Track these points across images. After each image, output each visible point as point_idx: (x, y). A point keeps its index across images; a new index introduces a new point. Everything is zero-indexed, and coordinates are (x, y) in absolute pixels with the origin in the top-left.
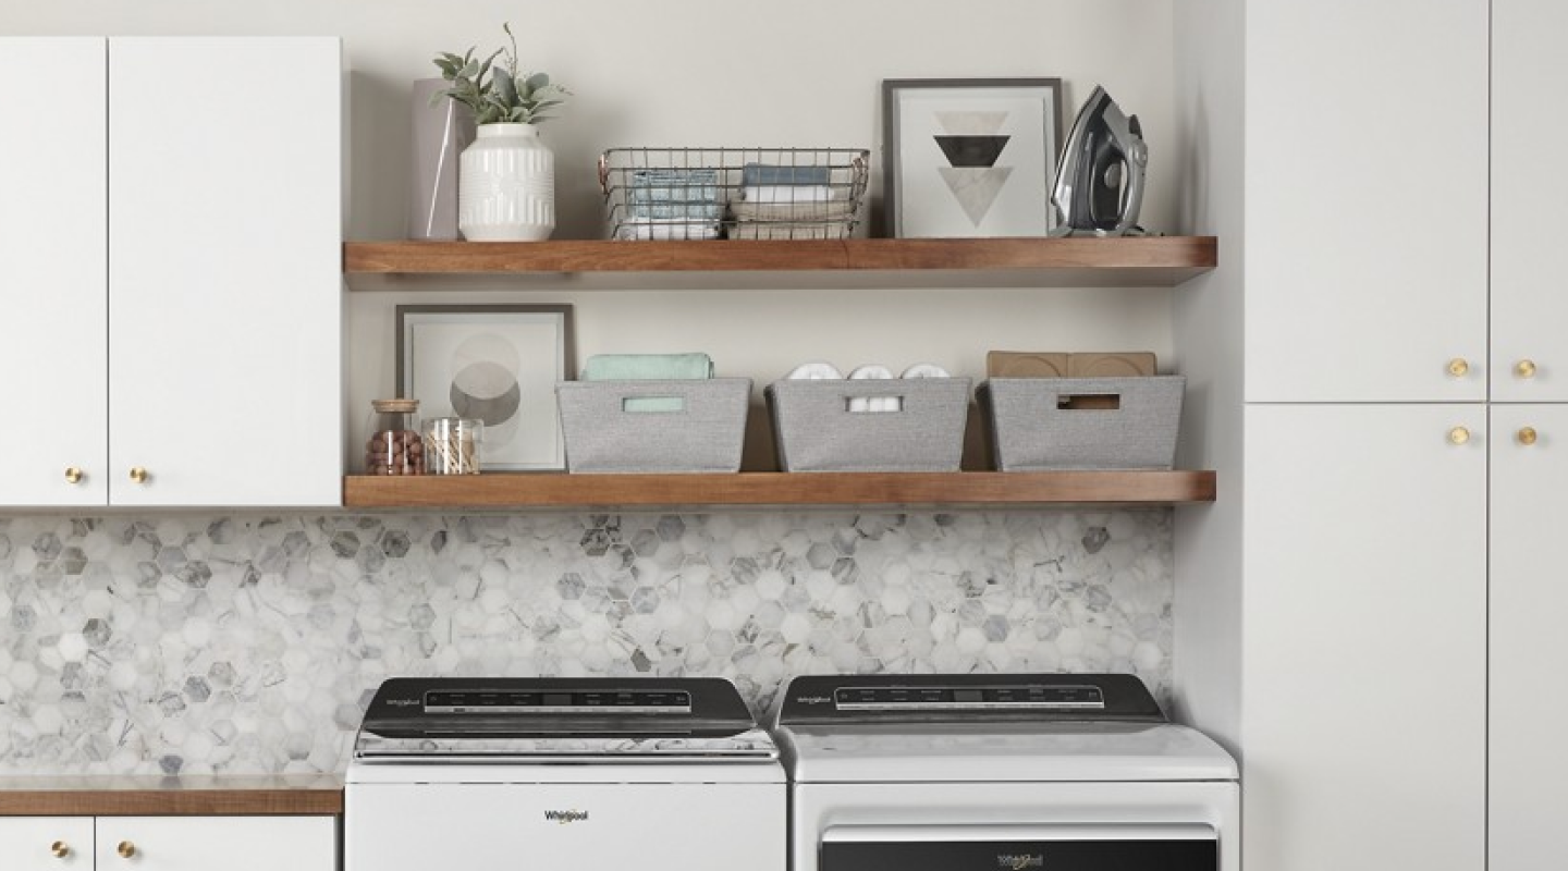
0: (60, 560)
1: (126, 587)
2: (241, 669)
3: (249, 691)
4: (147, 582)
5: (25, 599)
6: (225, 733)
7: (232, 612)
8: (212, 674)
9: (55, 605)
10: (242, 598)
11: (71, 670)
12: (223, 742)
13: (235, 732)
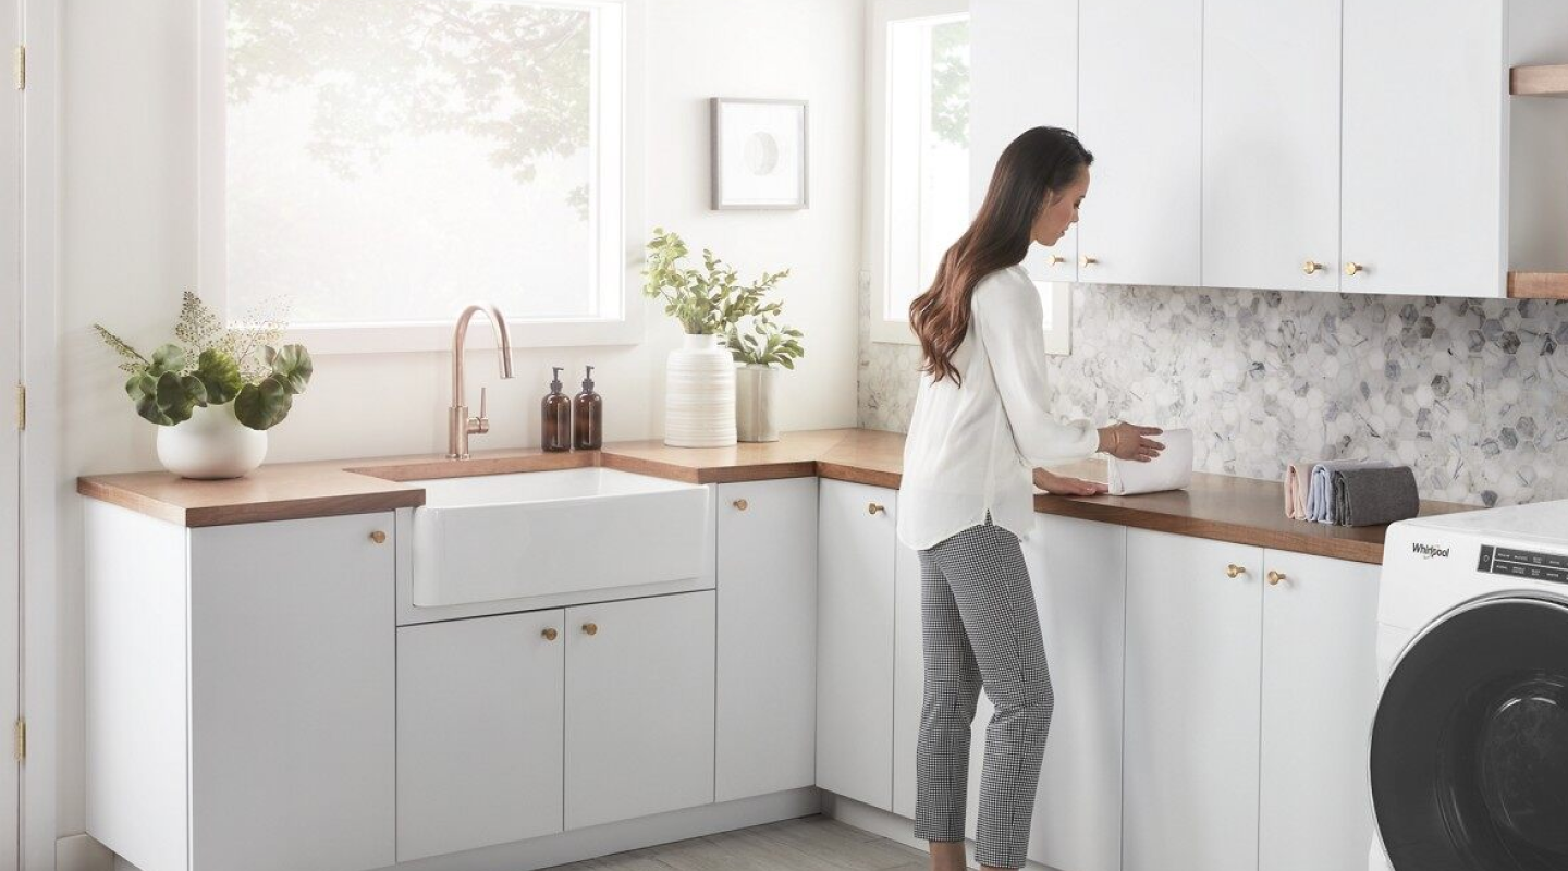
0: (1417, 326)
1: (1461, 349)
2: (1540, 423)
3: (1546, 443)
4: (1475, 347)
5: (1395, 356)
6: (1528, 478)
7: (1534, 376)
8: (1519, 426)
9: (1414, 362)
10: (1542, 363)
11: (1423, 415)
12: (1526, 484)
13: (1535, 477)
